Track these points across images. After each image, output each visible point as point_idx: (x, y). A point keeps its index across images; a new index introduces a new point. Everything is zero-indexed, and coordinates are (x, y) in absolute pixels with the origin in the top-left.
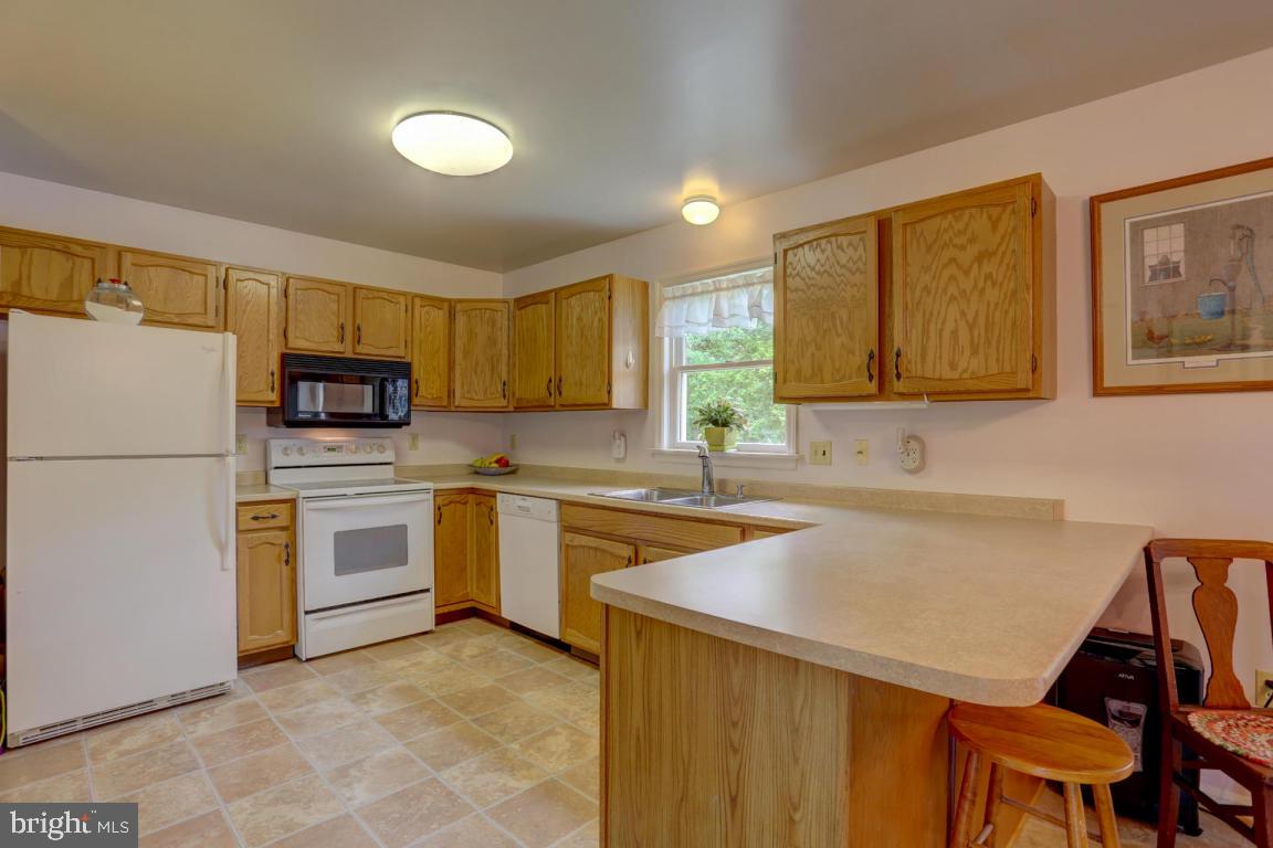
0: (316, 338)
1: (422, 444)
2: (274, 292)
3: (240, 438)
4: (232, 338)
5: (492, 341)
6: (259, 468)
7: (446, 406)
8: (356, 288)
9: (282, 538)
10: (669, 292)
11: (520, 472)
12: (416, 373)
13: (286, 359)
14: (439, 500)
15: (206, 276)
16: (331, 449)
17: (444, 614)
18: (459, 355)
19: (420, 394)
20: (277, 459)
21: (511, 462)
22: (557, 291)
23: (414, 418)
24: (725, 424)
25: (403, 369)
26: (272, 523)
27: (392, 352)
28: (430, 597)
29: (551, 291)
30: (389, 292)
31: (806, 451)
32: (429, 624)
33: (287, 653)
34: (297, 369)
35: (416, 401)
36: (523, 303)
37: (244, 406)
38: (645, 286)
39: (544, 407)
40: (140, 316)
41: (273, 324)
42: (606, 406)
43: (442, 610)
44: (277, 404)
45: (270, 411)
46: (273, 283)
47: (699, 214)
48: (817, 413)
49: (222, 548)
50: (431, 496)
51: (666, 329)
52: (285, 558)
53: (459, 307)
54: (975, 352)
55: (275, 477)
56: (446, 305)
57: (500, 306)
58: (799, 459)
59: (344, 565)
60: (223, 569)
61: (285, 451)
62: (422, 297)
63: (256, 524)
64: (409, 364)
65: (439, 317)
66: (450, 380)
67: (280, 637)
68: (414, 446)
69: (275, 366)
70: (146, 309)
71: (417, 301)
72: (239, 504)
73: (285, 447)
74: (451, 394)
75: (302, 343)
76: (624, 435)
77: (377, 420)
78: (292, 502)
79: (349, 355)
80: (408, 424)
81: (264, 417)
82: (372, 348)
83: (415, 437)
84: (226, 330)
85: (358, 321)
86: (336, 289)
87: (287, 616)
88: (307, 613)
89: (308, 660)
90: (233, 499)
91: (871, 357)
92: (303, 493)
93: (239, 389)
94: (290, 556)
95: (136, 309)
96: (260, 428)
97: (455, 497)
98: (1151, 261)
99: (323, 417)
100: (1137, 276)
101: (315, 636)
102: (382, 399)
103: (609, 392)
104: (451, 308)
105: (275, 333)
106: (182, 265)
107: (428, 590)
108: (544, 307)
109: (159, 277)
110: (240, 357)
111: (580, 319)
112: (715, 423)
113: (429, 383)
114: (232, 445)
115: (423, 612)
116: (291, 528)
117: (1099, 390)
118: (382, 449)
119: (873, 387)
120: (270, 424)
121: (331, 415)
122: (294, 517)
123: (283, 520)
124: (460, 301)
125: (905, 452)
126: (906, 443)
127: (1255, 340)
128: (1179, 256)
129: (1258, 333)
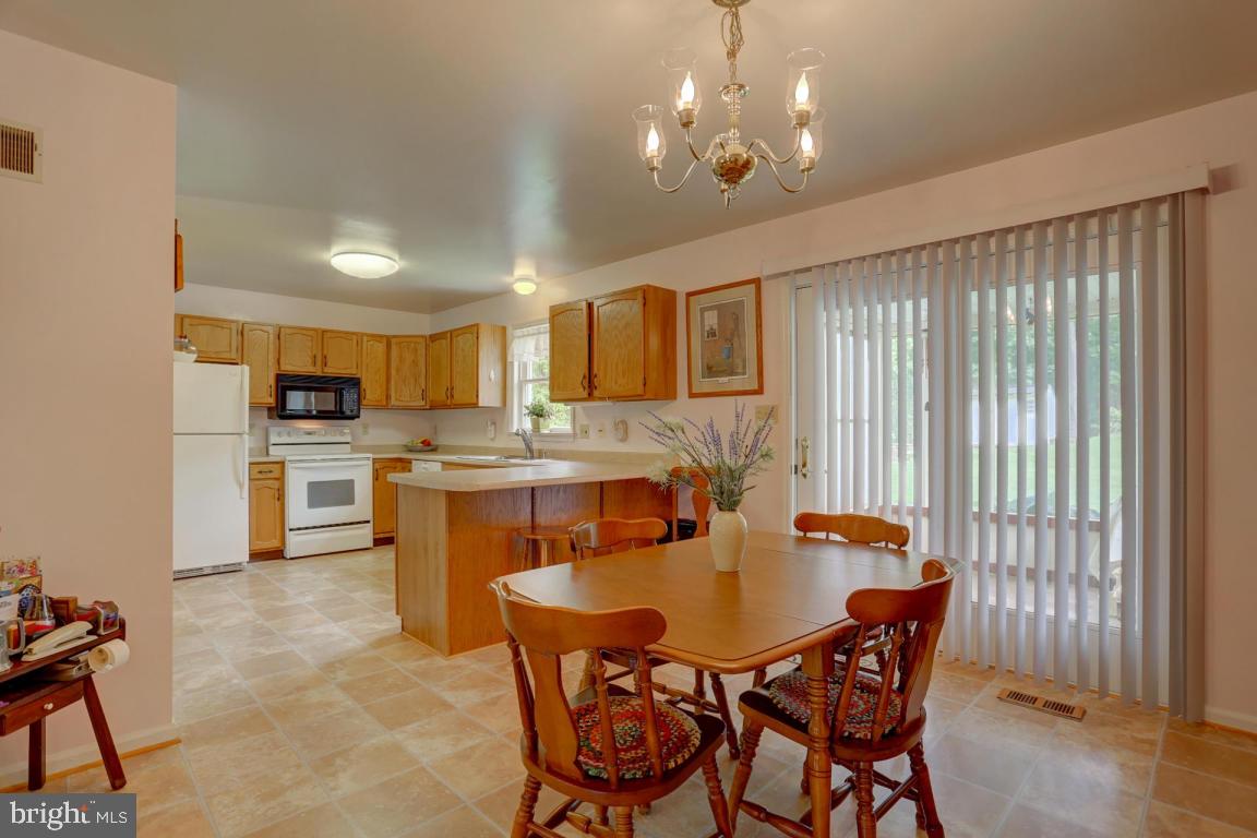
0: (298, 364)
1: (370, 431)
2: (271, 336)
3: (251, 426)
4: (246, 368)
5: (415, 363)
6: (263, 445)
7: (384, 406)
8: (324, 331)
9: (276, 484)
10: (518, 332)
11: (440, 450)
12: (364, 384)
13: (279, 378)
14: (377, 466)
15: (230, 329)
16: (310, 434)
17: (380, 539)
18: (393, 372)
19: (367, 397)
20: (274, 439)
21: (432, 443)
22: (451, 332)
23: (363, 413)
24: (541, 416)
25: (355, 382)
26: (270, 475)
27: (348, 371)
28: (370, 525)
29: (447, 332)
30: (347, 333)
31: (578, 432)
32: (370, 544)
33: (277, 554)
34: (286, 383)
35: (364, 402)
36: (434, 338)
37: (254, 407)
38: (504, 329)
39: (445, 407)
40: (195, 356)
41: (271, 357)
42: (475, 405)
43: (377, 536)
44: (274, 405)
45: (270, 409)
46: (271, 332)
47: (524, 289)
48: (584, 408)
49: (241, 486)
50: (370, 462)
51: (516, 357)
52: (277, 496)
53: (393, 341)
54: (624, 376)
55: (272, 450)
56: (385, 340)
57: (421, 340)
58: (575, 435)
59: (313, 503)
60: (242, 498)
61: (279, 434)
62: (367, 335)
63: (260, 476)
64: (359, 379)
65: (380, 348)
66: (388, 389)
67: (273, 544)
68: (366, 432)
69: (272, 381)
70: (199, 351)
71: (365, 339)
72: (250, 464)
73: (280, 433)
74: (388, 397)
75: (290, 367)
76: (494, 423)
77: (336, 414)
78: (282, 464)
79: (319, 373)
80: (358, 417)
81: (266, 413)
82: (333, 369)
83: (366, 427)
84: (242, 363)
85: (325, 352)
86: (311, 333)
87: (278, 533)
88: (291, 530)
89: (292, 559)
90: (247, 462)
91: (584, 377)
92: (288, 458)
93: (251, 397)
94: (281, 496)
95: (193, 352)
96: (264, 420)
97: (388, 464)
98: (707, 328)
99: (314, 412)
100: (702, 335)
101: (295, 544)
102: (340, 401)
103: (477, 396)
104: (388, 341)
105: (272, 361)
106: (216, 323)
107: (368, 522)
108: (444, 341)
109: (204, 331)
110: (251, 377)
111: (463, 350)
112: (537, 415)
113: (372, 390)
114: (247, 428)
115: (365, 535)
116: (281, 479)
117: (692, 395)
118: (342, 434)
119: (585, 394)
120: (270, 417)
121: (319, 412)
122: (283, 473)
123: (276, 474)
124: (395, 337)
125: (616, 429)
126: (616, 425)
127: (740, 370)
128: (715, 327)
129: (741, 367)
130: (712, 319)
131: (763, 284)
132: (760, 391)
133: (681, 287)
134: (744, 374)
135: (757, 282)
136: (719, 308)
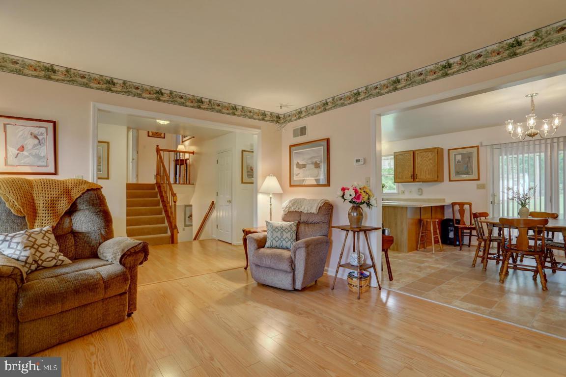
31: (400, 192)
48: (402, 185)
54: (429, 175)
91: (412, 175)
98: (457, 160)
100: (455, 163)
117: (450, 181)
119: (412, 180)
125: (419, 191)
126: (419, 189)
127: (470, 173)
128: (461, 160)
129: (471, 172)
130: (459, 158)
131: (480, 147)
132: (478, 179)
133: (446, 148)
134: (472, 174)
135: (478, 147)
136: (463, 155)
